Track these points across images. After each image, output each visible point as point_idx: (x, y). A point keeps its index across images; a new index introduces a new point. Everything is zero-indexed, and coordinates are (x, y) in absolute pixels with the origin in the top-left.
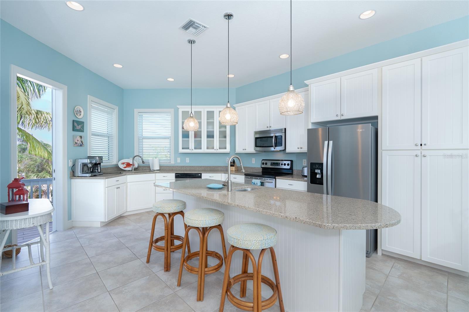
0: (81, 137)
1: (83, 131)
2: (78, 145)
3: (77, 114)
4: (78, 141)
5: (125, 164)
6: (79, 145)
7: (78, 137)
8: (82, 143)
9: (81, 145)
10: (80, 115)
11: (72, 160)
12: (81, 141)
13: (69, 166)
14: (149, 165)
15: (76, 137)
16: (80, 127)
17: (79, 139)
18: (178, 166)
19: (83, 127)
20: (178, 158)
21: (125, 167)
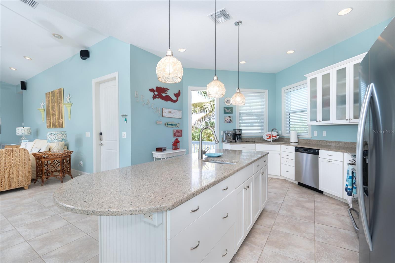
0: (230, 117)
1: (232, 113)
2: (227, 122)
3: (227, 103)
4: (227, 119)
5: (269, 136)
6: (229, 122)
7: (228, 117)
8: (231, 121)
9: (230, 122)
10: (229, 103)
11: (223, 132)
12: (230, 120)
13: (221, 135)
14: (289, 138)
15: (226, 117)
16: (229, 110)
17: (229, 118)
18: (314, 140)
19: (232, 110)
20: (315, 131)
21: (268, 138)
